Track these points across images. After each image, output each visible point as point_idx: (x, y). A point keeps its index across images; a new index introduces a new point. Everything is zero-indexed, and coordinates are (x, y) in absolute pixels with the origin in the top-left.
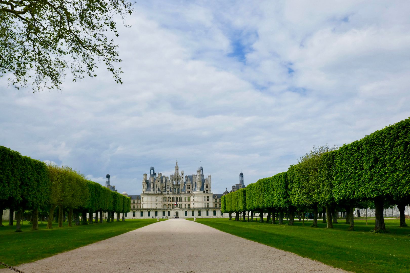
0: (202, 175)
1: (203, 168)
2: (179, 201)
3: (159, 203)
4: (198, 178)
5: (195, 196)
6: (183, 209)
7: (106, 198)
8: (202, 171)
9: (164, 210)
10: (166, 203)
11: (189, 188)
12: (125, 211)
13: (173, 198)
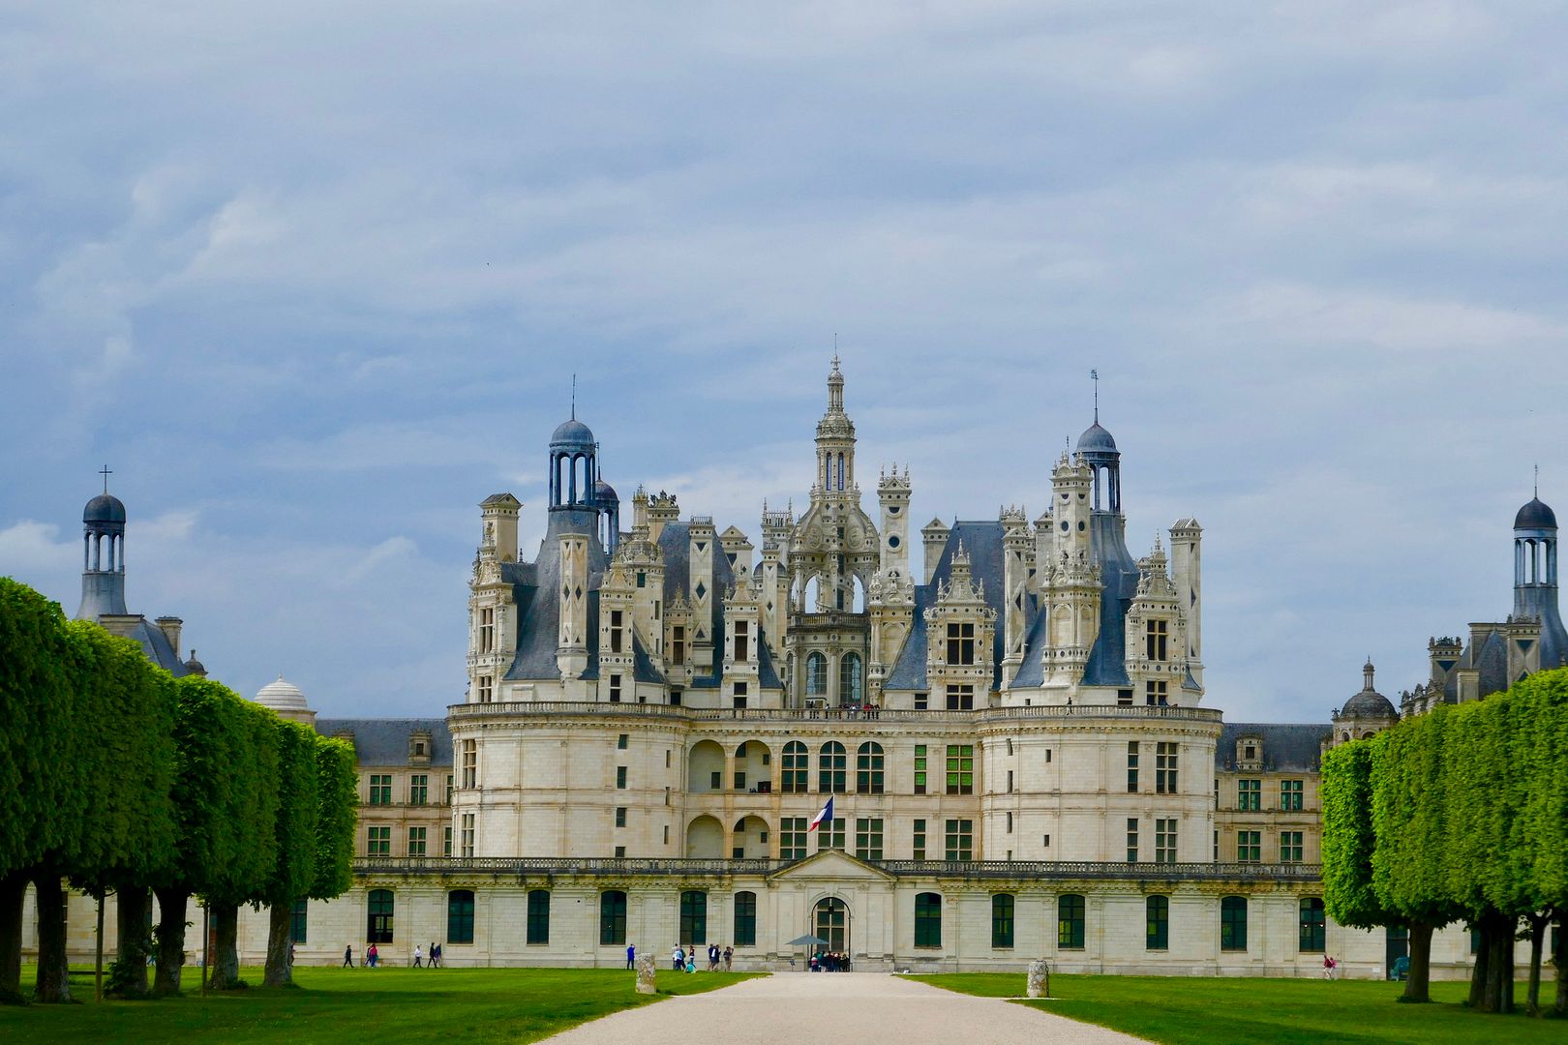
0: (1109, 523)
1: (1118, 449)
2: (851, 783)
3: (649, 799)
4: (1064, 546)
5: (1026, 738)
6: (896, 874)
7: (105, 744)
8: (1104, 472)
9: (694, 882)
10: (714, 804)
11: (968, 659)
12: (296, 881)
13: (795, 753)
